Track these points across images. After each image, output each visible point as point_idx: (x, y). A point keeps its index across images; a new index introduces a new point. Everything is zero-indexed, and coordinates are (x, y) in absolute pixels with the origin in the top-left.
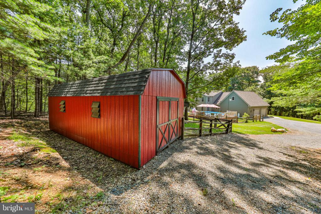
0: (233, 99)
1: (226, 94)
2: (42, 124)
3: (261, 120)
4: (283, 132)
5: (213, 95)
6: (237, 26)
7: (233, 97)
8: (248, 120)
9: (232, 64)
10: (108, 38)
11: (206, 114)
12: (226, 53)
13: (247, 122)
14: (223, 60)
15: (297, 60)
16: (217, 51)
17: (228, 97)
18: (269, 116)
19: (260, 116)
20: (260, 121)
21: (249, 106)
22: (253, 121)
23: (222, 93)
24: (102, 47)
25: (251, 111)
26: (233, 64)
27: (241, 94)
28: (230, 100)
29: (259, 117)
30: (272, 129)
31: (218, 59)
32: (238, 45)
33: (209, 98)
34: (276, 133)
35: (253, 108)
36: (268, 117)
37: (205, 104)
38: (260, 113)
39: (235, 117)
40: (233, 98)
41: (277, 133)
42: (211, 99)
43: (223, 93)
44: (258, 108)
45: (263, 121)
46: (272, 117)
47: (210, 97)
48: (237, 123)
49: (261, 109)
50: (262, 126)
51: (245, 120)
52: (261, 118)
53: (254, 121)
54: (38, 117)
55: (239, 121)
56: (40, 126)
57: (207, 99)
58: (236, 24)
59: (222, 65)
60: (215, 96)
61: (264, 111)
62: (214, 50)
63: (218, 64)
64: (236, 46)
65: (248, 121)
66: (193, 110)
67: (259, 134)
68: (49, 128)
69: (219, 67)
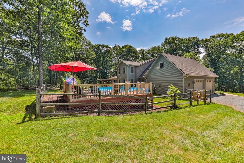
0: (161, 66)
3: (208, 100)
5: (138, 65)
13: (174, 107)
17: (155, 64)
19: (206, 92)
20: (205, 102)
21: (184, 75)
22: (191, 104)
25: (189, 84)
28: (158, 68)
29: (203, 94)
33: (132, 68)
35: (193, 80)
38: (204, 87)
40: (161, 64)
42: (136, 70)
44: (200, 80)
45: (211, 102)
46: (222, 94)
47: (135, 66)
49: (205, 81)
52: (208, 96)
53: (193, 103)
57: (128, 70)
65: (177, 103)
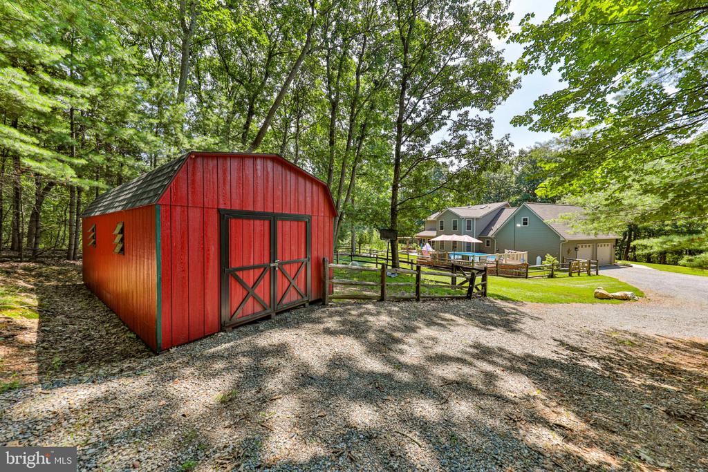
0: (525, 223)
1: (508, 213)
2: (74, 272)
3: (593, 272)
4: (625, 299)
5: (479, 216)
6: (501, 58)
7: (524, 219)
8: (556, 271)
9: (493, 142)
10: (225, 102)
11: (452, 257)
12: (475, 118)
13: (551, 276)
14: (471, 135)
15: (593, 123)
16: (459, 115)
17: (514, 219)
18: (619, 262)
19: (590, 263)
20: (589, 275)
21: (562, 239)
22: (570, 275)
23: (501, 210)
24: (208, 119)
25: (569, 252)
26: (496, 143)
27: (545, 210)
28: (519, 225)
29: (586, 265)
30: (596, 290)
31: (461, 132)
32: (504, 99)
33: (469, 222)
34: (605, 301)
35: (575, 245)
36: (616, 266)
37: (460, 234)
39: (523, 264)
41: (607, 301)
42: (474, 225)
43: (504, 209)
44: (588, 245)
45: (597, 274)
46: (627, 265)
47: (473, 219)
48: (526, 278)
49: (597, 246)
50: (583, 286)
51: (546, 273)
52: (593, 268)
53: (573, 274)
54: (74, 259)
55: (531, 273)
56: (69, 275)
57: (464, 225)
58: (499, 53)
59: (471, 146)
60: (484, 217)
61: (605, 252)
62: (449, 113)
63: (463, 142)
64: (503, 102)
65: (555, 273)
66: (424, 248)
67: (558, 302)
68: (83, 280)
69: (463, 151)
